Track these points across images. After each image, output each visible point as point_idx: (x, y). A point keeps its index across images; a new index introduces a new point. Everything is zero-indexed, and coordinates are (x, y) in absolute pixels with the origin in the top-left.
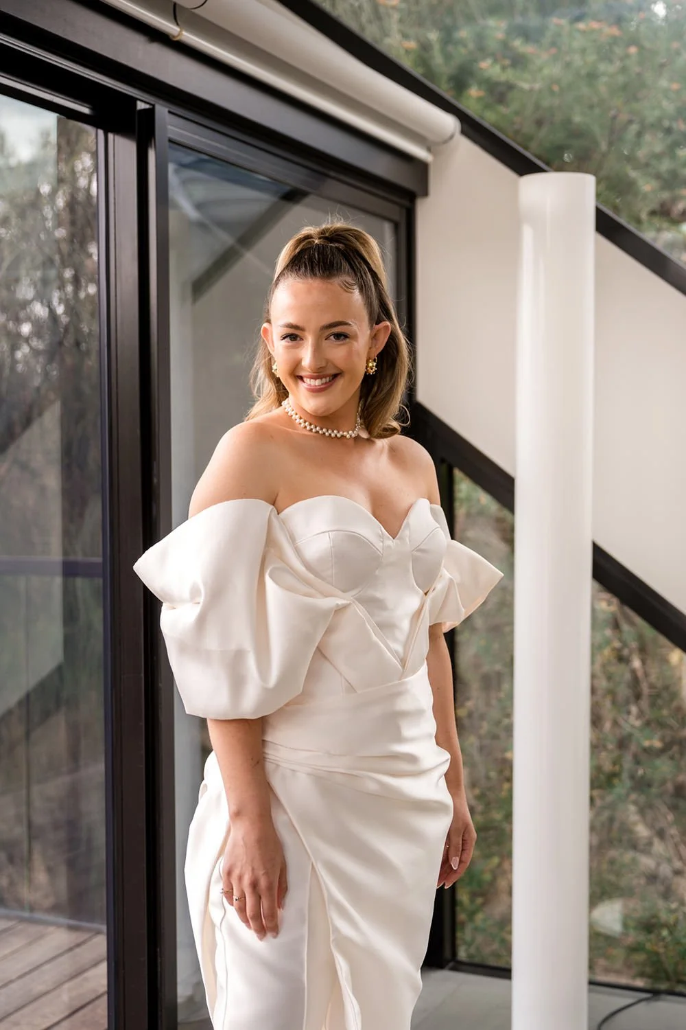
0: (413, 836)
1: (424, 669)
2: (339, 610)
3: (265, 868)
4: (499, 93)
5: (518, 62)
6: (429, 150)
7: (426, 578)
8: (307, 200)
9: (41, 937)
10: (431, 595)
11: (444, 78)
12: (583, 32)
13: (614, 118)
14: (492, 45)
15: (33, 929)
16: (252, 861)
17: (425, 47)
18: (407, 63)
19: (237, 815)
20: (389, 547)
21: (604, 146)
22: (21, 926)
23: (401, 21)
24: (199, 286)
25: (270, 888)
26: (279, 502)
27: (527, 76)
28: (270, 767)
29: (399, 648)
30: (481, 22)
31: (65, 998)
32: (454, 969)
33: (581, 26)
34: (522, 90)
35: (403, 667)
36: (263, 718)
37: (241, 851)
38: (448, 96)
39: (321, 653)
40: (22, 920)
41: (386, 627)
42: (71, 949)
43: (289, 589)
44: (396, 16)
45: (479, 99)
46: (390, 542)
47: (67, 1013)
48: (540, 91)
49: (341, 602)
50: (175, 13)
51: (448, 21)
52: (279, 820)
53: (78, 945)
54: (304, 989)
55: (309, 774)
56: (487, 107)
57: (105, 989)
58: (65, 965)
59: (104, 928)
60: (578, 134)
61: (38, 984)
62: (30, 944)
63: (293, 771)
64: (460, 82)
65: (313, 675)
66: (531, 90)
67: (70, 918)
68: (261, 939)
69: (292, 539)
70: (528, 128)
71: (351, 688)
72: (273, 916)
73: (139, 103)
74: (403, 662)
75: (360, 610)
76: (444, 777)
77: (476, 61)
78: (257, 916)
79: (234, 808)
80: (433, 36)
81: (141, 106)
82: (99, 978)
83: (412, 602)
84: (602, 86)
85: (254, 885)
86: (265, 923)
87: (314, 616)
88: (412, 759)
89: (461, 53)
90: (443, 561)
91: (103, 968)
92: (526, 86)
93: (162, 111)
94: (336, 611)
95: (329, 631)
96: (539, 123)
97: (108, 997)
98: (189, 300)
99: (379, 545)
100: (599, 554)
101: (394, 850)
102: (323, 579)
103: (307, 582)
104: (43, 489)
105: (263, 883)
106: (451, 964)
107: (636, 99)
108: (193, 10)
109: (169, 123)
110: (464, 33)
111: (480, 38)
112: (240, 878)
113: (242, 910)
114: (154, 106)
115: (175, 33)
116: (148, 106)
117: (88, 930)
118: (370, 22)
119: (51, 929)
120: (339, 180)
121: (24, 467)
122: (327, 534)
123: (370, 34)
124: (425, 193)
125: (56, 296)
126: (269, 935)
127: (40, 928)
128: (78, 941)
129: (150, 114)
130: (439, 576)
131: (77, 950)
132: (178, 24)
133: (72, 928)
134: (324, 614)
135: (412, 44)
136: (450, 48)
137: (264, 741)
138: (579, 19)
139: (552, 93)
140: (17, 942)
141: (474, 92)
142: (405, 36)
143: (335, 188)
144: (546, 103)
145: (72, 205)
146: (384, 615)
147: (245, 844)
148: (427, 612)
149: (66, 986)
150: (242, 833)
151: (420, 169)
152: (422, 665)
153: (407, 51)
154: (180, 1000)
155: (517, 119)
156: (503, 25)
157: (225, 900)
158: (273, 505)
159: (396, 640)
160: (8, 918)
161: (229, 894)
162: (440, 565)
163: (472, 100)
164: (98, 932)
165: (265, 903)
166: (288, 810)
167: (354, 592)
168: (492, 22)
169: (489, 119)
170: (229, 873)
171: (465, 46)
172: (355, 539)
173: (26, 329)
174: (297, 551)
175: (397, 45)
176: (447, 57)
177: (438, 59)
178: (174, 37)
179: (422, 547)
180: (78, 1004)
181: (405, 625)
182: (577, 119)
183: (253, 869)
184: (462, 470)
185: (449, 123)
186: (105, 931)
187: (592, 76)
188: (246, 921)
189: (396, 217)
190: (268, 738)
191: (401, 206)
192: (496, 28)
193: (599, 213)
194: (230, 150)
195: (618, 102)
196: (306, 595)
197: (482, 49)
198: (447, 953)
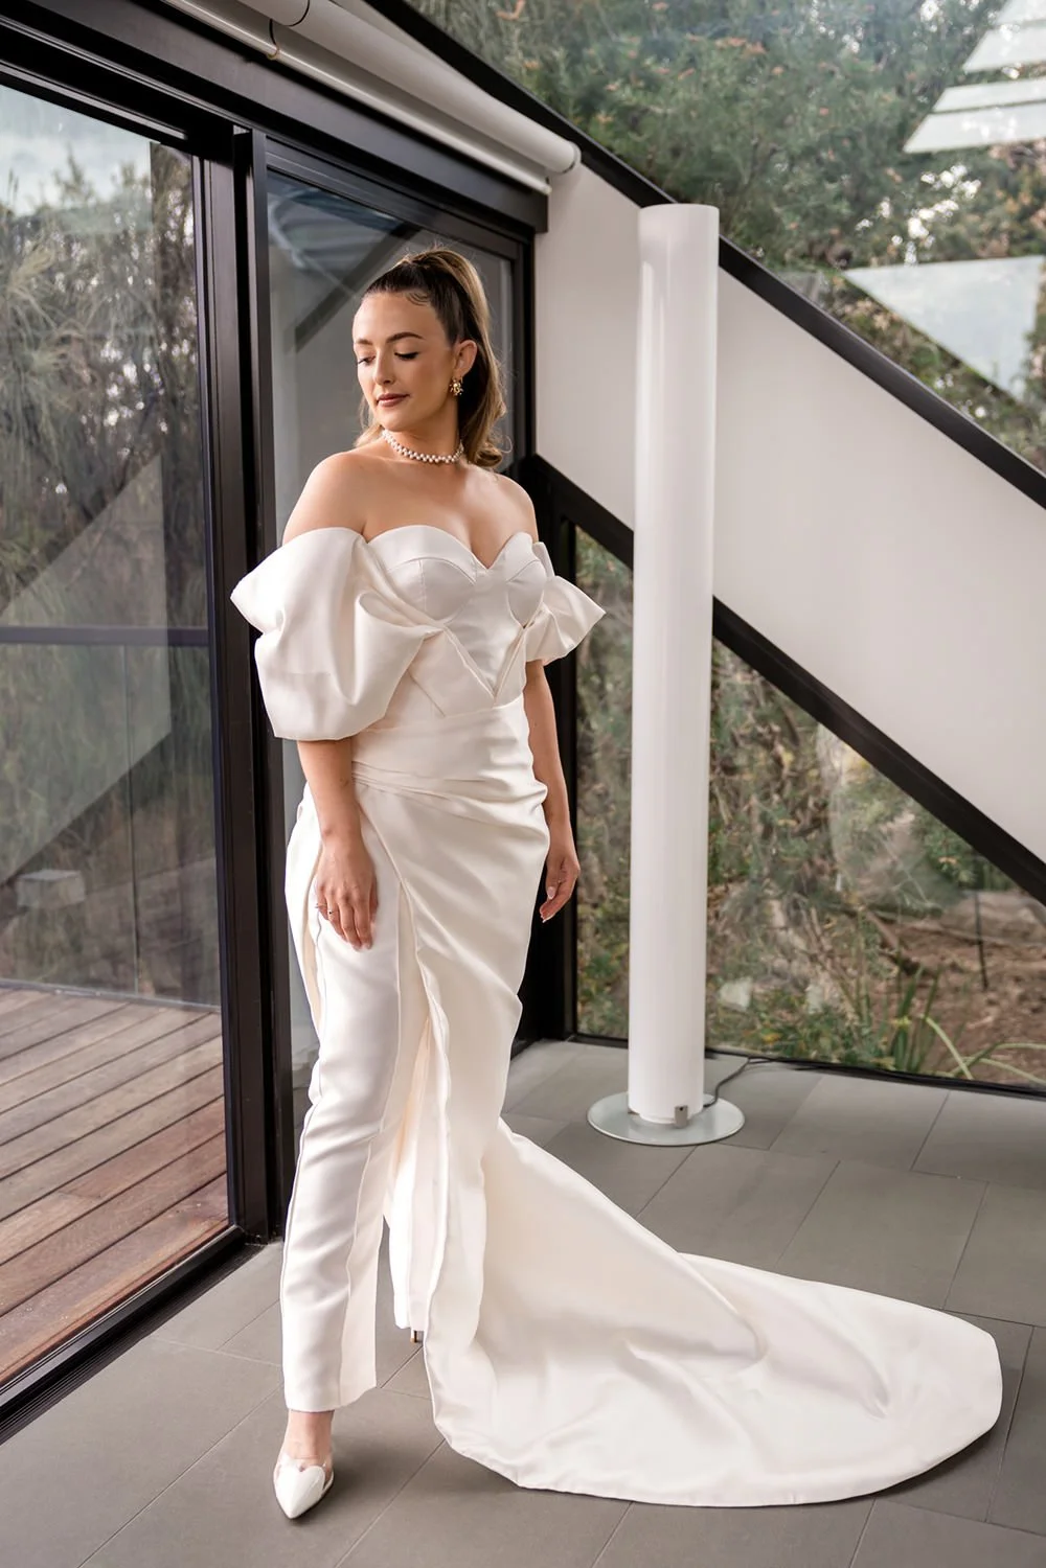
0: (508, 861)
1: (520, 699)
2: (429, 639)
3: (357, 882)
4: (631, 119)
5: (652, 85)
6: (547, 181)
7: (524, 611)
8: (419, 236)
9: (151, 1017)
10: (528, 629)
11: (571, 102)
12: (722, 50)
13: (756, 146)
14: (624, 65)
15: (145, 1010)
16: (344, 875)
17: (550, 66)
18: (529, 87)
19: (327, 833)
20: (483, 576)
21: (746, 181)
22: (131, 1008)
23: (522, 37)
24: (303, 333)
25: (362, 900)
26: (367, 532)
27: (660, 99)
28: (359, 787)
29: (493, 678)
30: (614, 37)
31: (181, 1067)
32: (575, 1040)
33: (719, 43)
34: (653, 114)
35: (495, 695)
36: (351, 739)
37: (332, 867)
38: (573, 123)
39: (409, 677)
40: (132, 1002)
41: (480, 657)
42: (184, 1027)
43: (379, 616)
44: (517, 31)
45: (609, 126)
46: (484, 571)
47: (185, 1080)
48: (675, 117)
49: (429, 630)
50: (271, 29)
51: (577, 36)
52: (368, 838)
53: (190, 1024)
54: (397, 996)
55: (397, 795)
56: (617, 135)
57: (221, 1060)
58: (180, 1040)
59: (218, 1008)
60: (717, 164)
61: (150, 1058)
62: (141, 1022)
63: (382, 791)
64: (588, 106)
65: (399, 698)
66: (665, 115)
67: (184, 1000)
68: (357, 950)
69: (383, 569)
70: (662, 158)
71: (441, 714)
72: (366, 927)
73: (235, 127)
74: (495, 690)
75: (453, 639)
76: (541, 806)
77: (606, 83)
78: (352, 927)
79: (324, 827)
80: (559, 54)
81: (237, 130)
82: (215, 1051)
83: (507, 632)
84: (742, 112)
85: (347, 898)
86: (360, 935)
87: (403, 644)
88: (503, 786)
89: (588, 73)
90: (543, 594)
91: (219, 1042)
92: (659, 111)
93: (260, 136)
94: (425, 640)
95: (417, 659)
96: (676, 152)
97: (224, 1069)
98: (293, 348)
99: (472, 574)
100: (719, 609)
101: (486, 874)
102: (414, 605)
103: (398, 609)
104: (137, 565)
105: (355, 895)
106: (572, 1037)
107: (782, 125)
108: (292, 28)
109: (268, 150)
110: (593, 51)
111: (611, 56)
112: (333, 893)
113: (336, 922)
114: (251, 130)
115: (273, 53)
116: (244, 131)
117: (203, 1010)
118: (488, 38)
119: (162, 1010)
120: (452, 214)
121: (119, 539)
122: (418, 562)
123: (488, 54)
124: (545, 229)
125: (147, 354)
126: (364, 947)
127: (152, 1009)
128: (192, 1019)
129: (247, 139)
130: (537, 613)
131: (190, 1027)
132: (274, 43)
133: (186, 1009)
134: (412, 642)
135: (535, 64)
136: (579, 68)
137: (353, 762)
138: (722, 34)
139: (689, 118)
140: (127, 1022)
141: (602, 117)
142: (528, 54)
143: (447, 222)
144: (682, 129)
145: (163, 247)
146: (477, 644)
147: (337, 860)
148: (524, 648)
149: (181, 1058)
150: (335, 850)
151: (539, 202)
152: (518, 695)
153: (530, 72)
154: (294, 1068)
155: (652, 149)
156: (637, 41)
157: (320, 915)
158: (362, 534)
159: (488, 669)
160: (117, 1000)
161: (323, 908)
162: (538, 601)
163: (600, 128)
164: (211, 1012)
165: (358, 916)
166: (376, 828)
167: (446, 620)
168: (624, 38)
169: (618, 147)
170: (322, 889)
171: (594, 66)
172: (446, 566)
173: (114, 391)
174: (389, 579)
175: (517, 65)
176: (575, 76)
177: (565, 79)
178: (270, 56)
179: (519, 578)
180: (193, 1075)
181: (501, 654)
182: (718, 148)
183: (345, 883)
184: (585, 529)
185: (569, 151)
186: (220, 1011)
187: (733, 99)
188: (341, 933)
189: (514, 256)
190: (358, 760)
191: (518, 242)
192: (629, 44)
193: (723, 245)
194: (331, 178)
195: (759, 128)
196: (398, 623)
197: (612, 68)
198: (568, 1025)
